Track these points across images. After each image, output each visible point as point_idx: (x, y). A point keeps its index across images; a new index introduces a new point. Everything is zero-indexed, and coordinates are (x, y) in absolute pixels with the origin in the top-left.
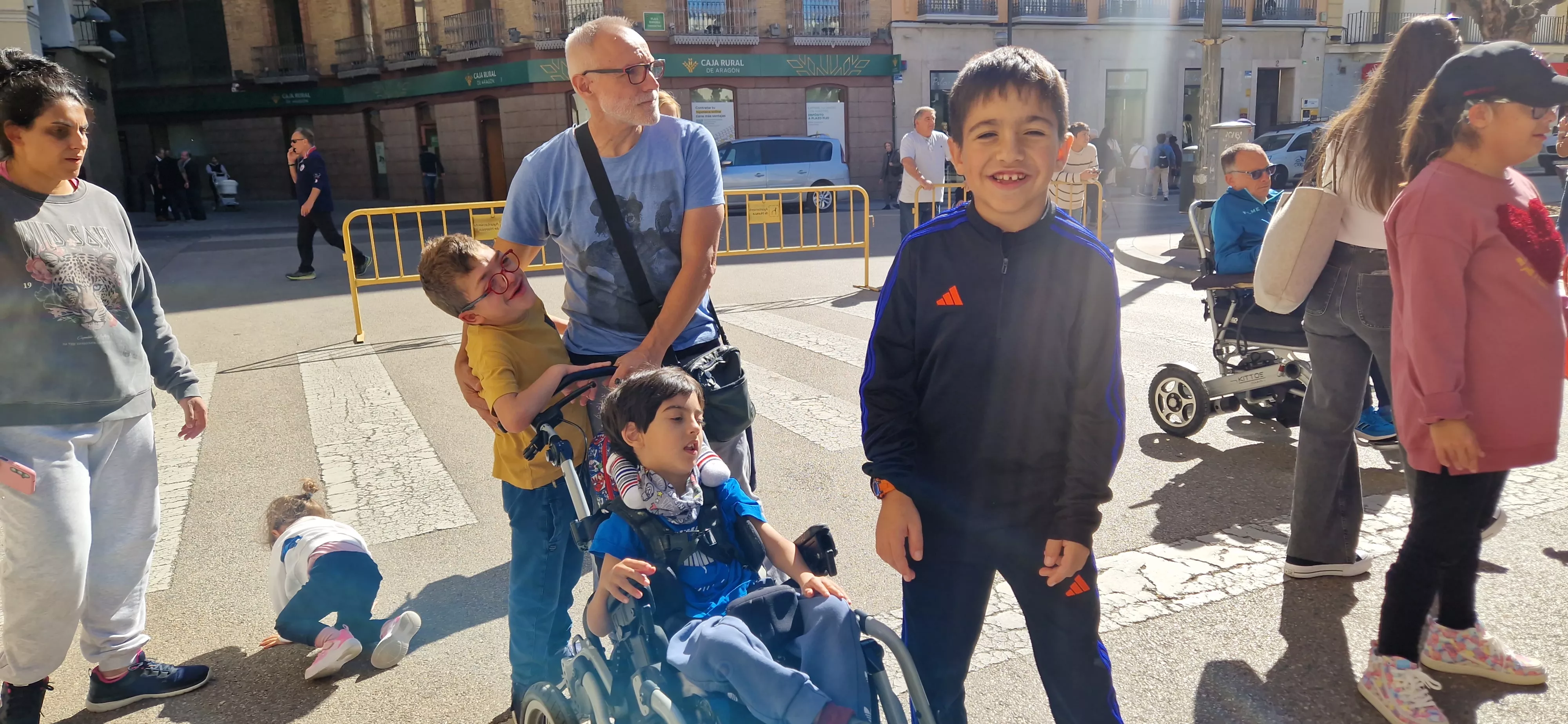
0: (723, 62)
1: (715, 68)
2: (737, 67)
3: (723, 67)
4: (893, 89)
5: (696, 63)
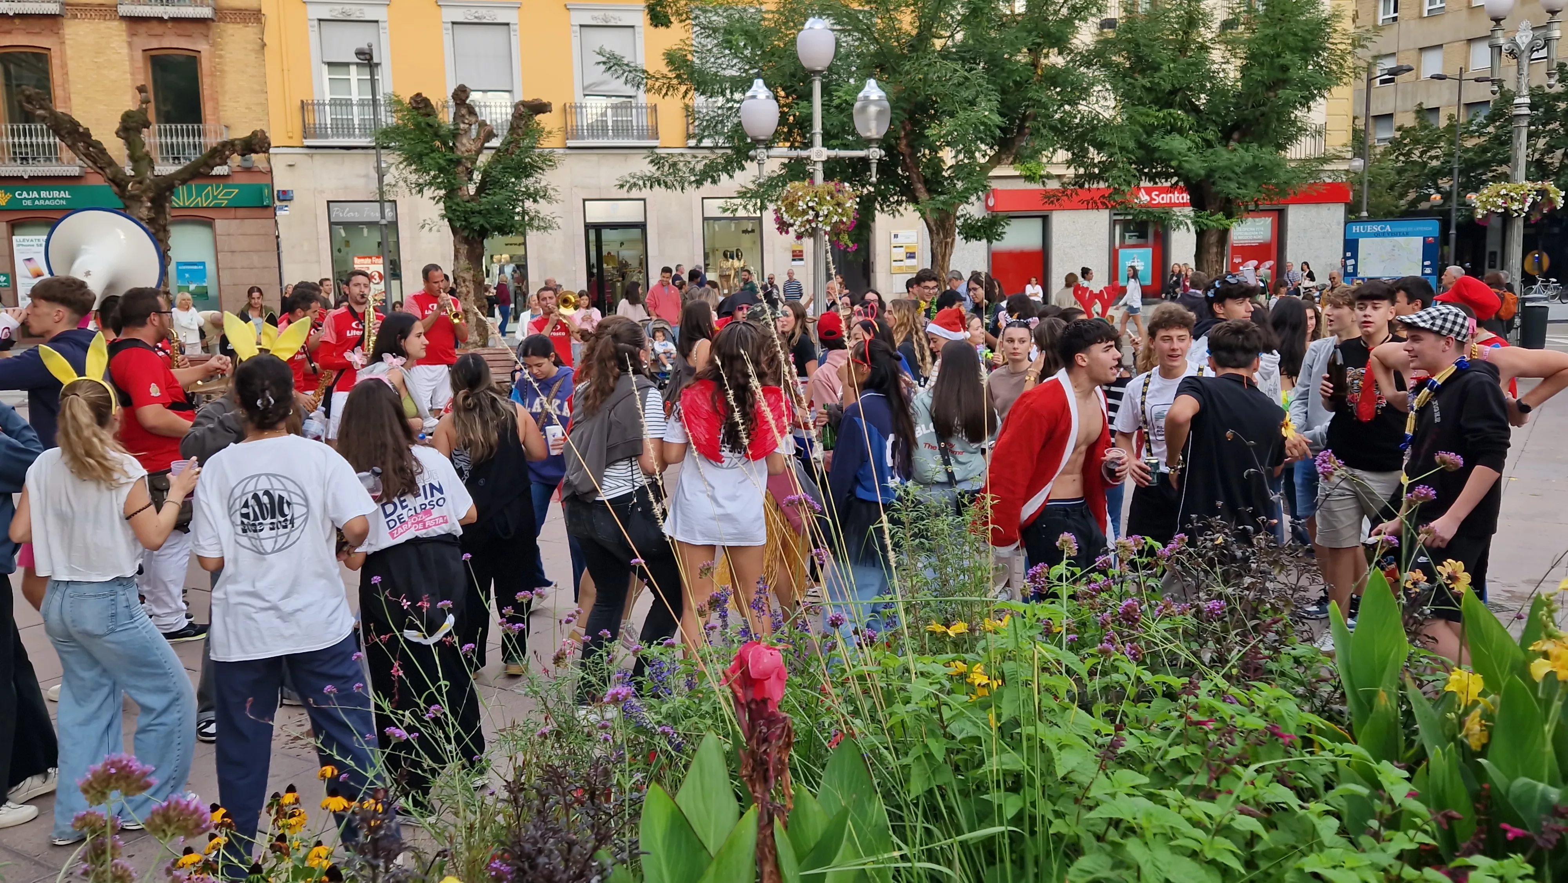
0: (44, 194)
1: (34, 200)
2: (63, 198)
3: (45, 199)
4: (276, 221)
5: (9, 195)
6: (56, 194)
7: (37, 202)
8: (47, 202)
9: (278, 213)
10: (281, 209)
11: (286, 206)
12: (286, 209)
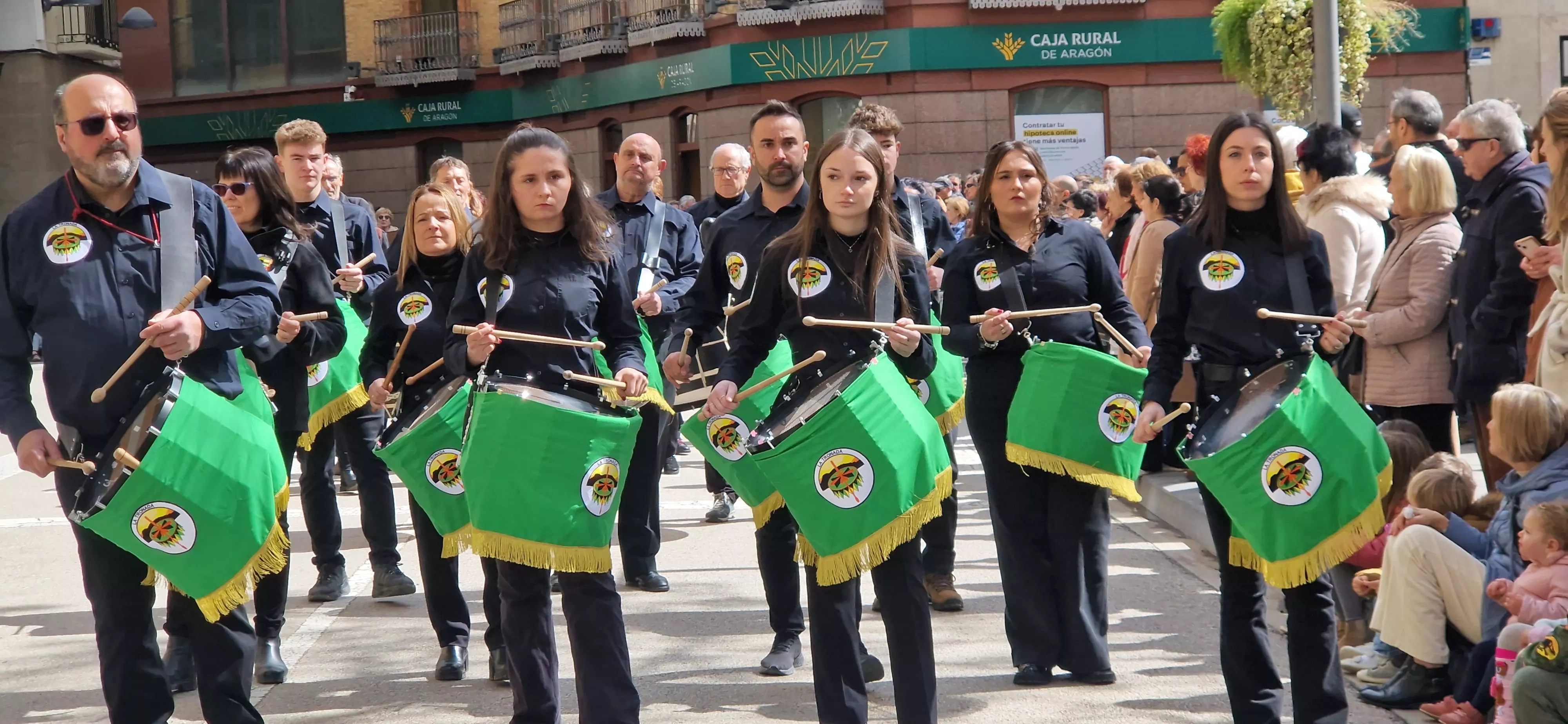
0: (1076, 38)
1: (1059, 49)
2: (1107, 46)
3: (1077, 48)
4: (1467, 78)
5: (1020, 42)
6: (1096, 38)
7: (1064, 54)
8: (1082, 53)
9: (1473, 63)
10: (1478, 55)
11: (1487, 50)
12: (1486, 54)
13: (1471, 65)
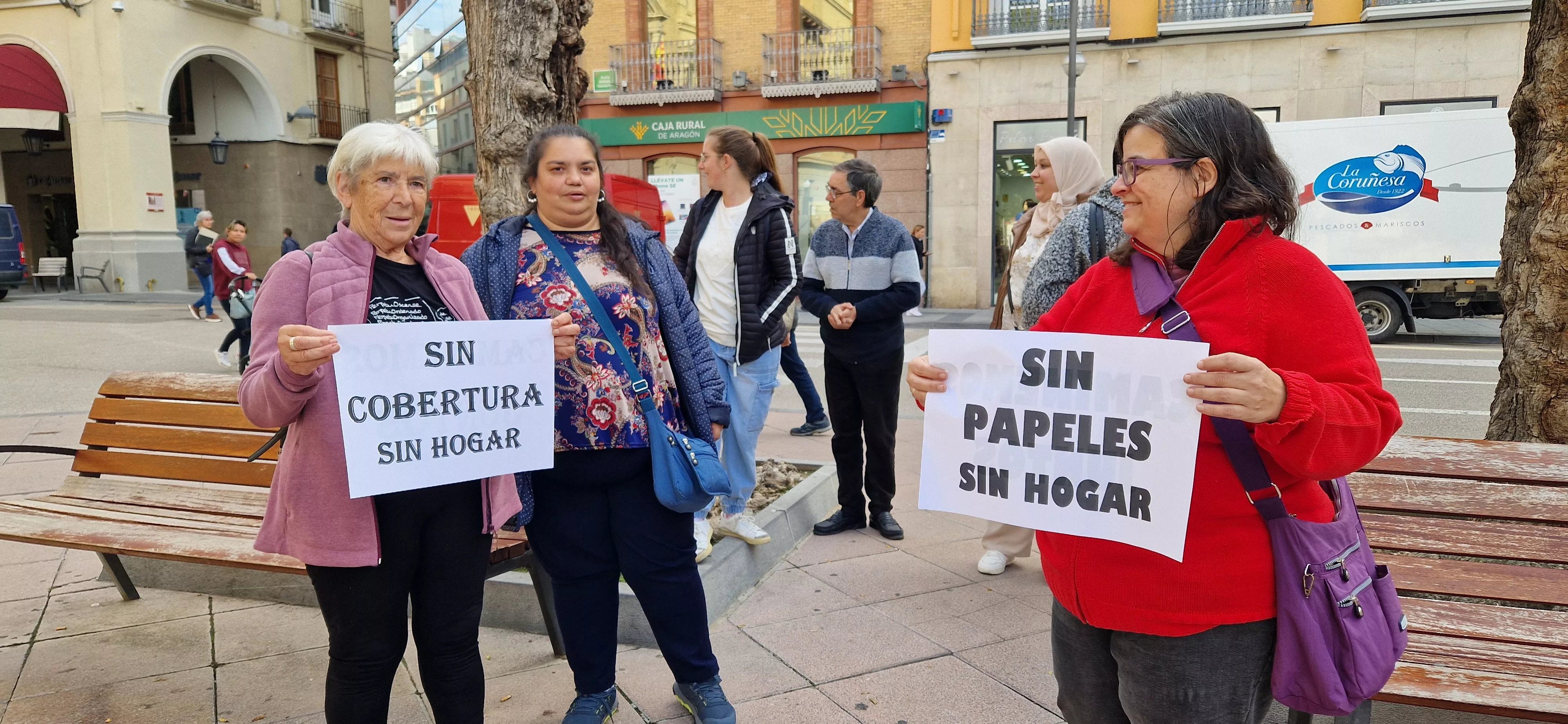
0: (679, 125)
1: (669, 132)
2: (697, 130)
3: (679, 131)
4: (928, 151)
5: (646, 128)
6: (690, 124)
7: (672, 135)
8: (682, 135)
9: (932, 140)
10: (936, 135)
11: (943, 131)
12: (942, 134)
13: (931, 142)
